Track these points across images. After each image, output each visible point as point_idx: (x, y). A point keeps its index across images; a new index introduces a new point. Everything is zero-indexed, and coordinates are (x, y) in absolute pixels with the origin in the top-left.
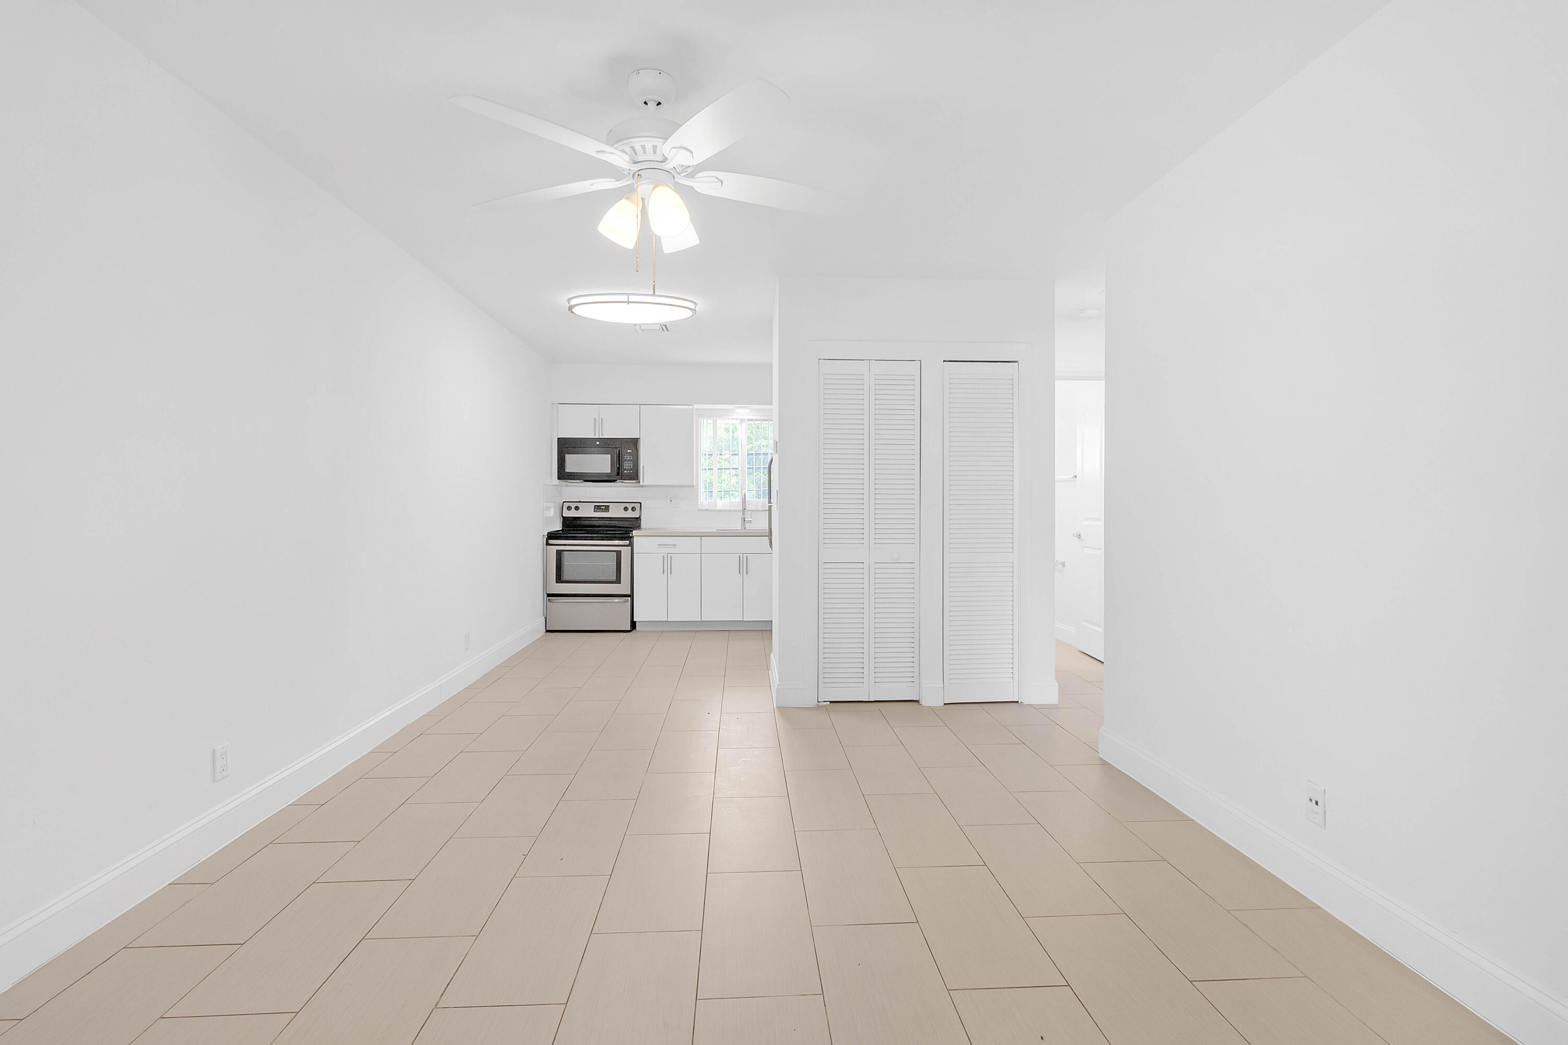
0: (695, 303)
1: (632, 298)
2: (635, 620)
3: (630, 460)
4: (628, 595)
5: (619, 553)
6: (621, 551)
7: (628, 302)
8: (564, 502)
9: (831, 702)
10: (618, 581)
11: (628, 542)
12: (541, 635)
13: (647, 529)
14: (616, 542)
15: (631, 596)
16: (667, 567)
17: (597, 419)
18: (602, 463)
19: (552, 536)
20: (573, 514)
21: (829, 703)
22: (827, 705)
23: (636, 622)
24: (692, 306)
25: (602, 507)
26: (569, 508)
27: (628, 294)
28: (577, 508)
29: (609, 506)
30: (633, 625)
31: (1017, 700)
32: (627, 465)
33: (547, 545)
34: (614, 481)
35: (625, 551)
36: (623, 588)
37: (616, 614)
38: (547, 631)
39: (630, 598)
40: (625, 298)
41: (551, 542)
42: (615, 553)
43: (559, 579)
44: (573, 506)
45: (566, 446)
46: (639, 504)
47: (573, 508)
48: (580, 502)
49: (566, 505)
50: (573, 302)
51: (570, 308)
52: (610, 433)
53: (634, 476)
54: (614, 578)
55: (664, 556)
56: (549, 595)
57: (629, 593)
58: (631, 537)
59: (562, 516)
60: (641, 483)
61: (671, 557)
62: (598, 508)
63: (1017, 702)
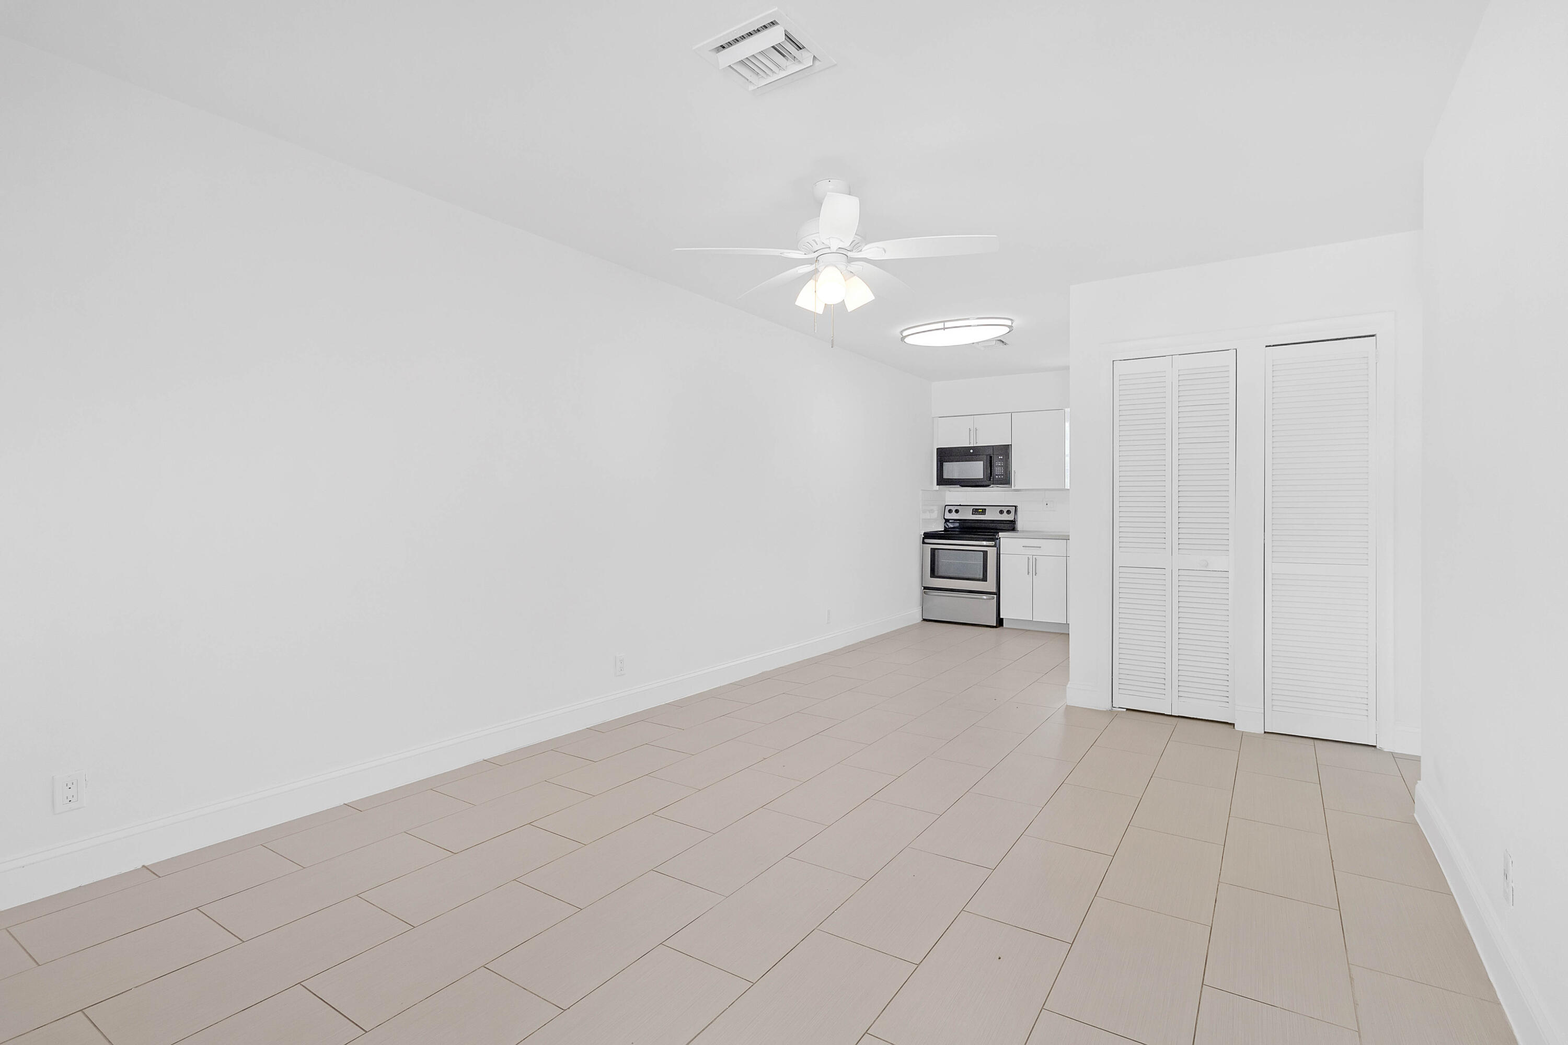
0: (1011, 320)
1: (947, 325)
2: (1001, 617)
3: (1001, 466)
4: (994, 592)
5: (985, 553)
6: (987, 551)
7: (944, 329)
8: (946, 506)
9: (1127, 709)
10: (984, 579)
11: (994, 543)
12: (918, 622)
13: (1023, 531)
14: (985, 543)
15: (998, 594)
16: (1033, 570)
17: (972, 429)
18: (976, 469)
19: (928, 535)
20: (954, 516)
21: (1125, 710)
22: (1124, 711)
23: (1002, 619)
24: (1009, 323)
25: (979, 511)
26: (950, 511)
27: (944, 322)
28: (957, 511)
29: (985, 509)
30: (1000, 622)
31: (1375, 745)
32: (998, 470)
33: (923, 543)
34: (987, 486)
35: (992, 552)
36: (990, 586)
37: (984, 611)
38: (924, 620)
39: (995, 596)
40: (941, 325)
41: (926, 541)
42: (982, 553)
43: (933, 574)
44: (954, 509)
45: (945, 455)
46: (1014, 508)
47: (954, 511)
48: (960, 505)
49: (948, 508)
50: (905, 334)
51: (903, 338)
52: (983, 441)
53: (1006, 480)
54: (981, 577)
55: (1029, 559)
56: (925, 588)
57: (994, 590)
58: (997, 539)
59: (944, 518)
60: (1013, 488)
61: (1036, 558)
62: (975, 511)
63: (1375, 746)
